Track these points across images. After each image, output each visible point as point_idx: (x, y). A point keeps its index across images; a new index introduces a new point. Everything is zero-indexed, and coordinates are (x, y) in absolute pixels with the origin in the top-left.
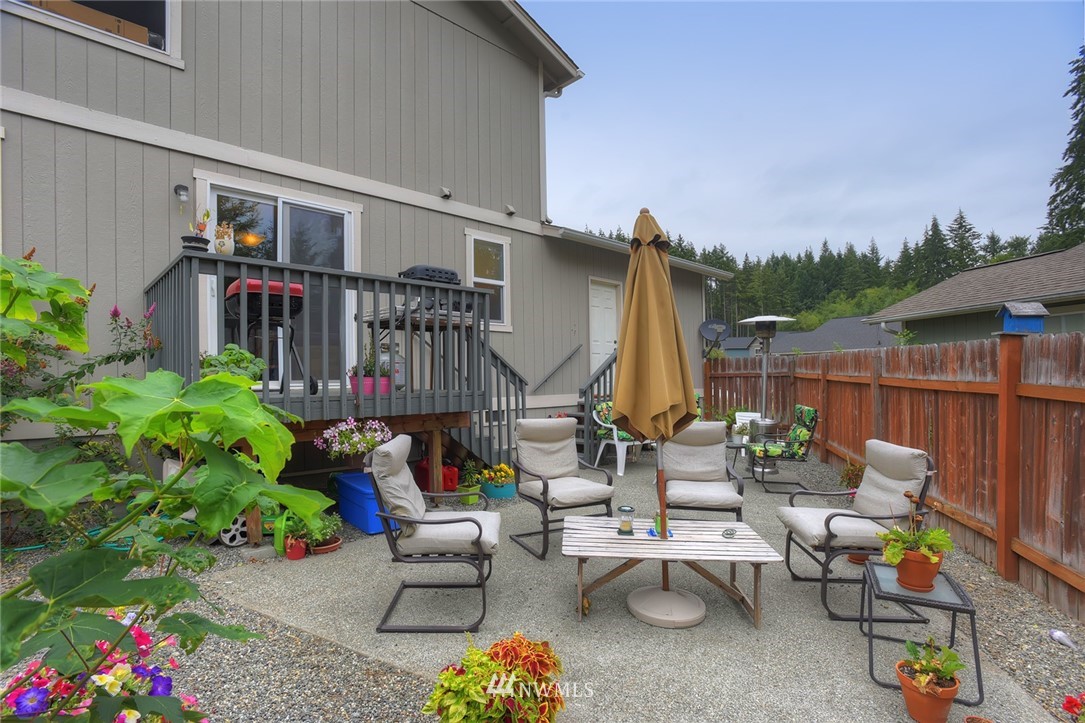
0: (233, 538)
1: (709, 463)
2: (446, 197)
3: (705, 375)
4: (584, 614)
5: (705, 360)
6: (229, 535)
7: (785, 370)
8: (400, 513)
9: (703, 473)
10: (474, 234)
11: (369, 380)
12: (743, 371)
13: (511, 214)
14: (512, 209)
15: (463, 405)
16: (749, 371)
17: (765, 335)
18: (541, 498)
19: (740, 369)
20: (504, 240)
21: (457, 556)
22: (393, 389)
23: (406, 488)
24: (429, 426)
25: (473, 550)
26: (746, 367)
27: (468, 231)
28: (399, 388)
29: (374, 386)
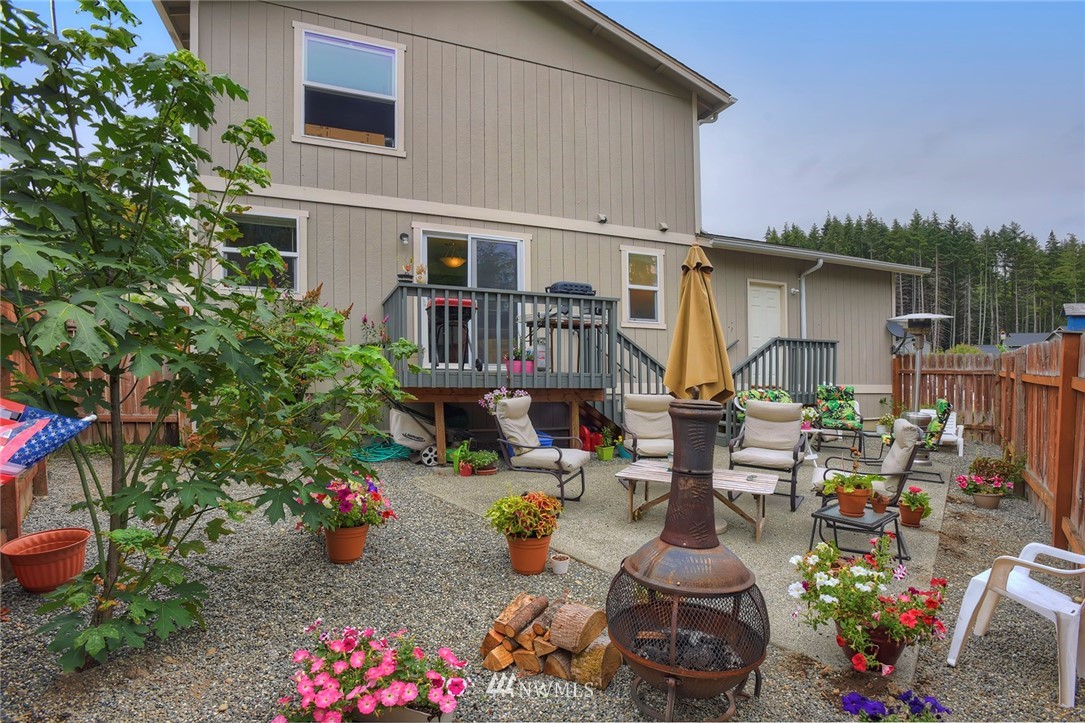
0: (429, 461)
1: (784, 436)
2: (603, 222)
3: (894, 372)
4: (634, 519)
5: (894, 356)
6: (427, 458)
7: (990, 368)
8: (512, 441)
9: (776, 443)
10: (628, 249)
11: (518, 363)
12: (937, 368)
13: (664, 230)
14: (665, 226)
15: (593, 383)
16: (946, 368)
17: (917, 332)
18: (632, 449)
19: (934, 366)
20: (658, 253)
21: (547, 470)
22: (536, 370)
23: (523, 429)
24: (568, 399)
25: (556, 467)
26: (941, 363)
27: (622, 247)
28: (540, 370)
29: (521, 367)
